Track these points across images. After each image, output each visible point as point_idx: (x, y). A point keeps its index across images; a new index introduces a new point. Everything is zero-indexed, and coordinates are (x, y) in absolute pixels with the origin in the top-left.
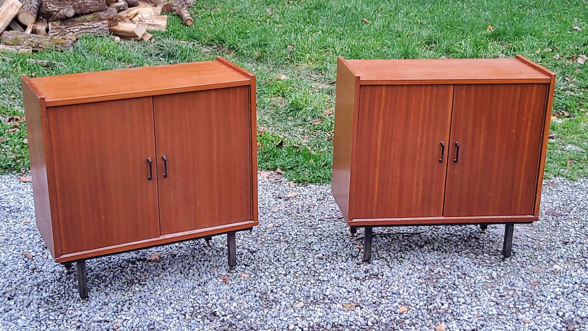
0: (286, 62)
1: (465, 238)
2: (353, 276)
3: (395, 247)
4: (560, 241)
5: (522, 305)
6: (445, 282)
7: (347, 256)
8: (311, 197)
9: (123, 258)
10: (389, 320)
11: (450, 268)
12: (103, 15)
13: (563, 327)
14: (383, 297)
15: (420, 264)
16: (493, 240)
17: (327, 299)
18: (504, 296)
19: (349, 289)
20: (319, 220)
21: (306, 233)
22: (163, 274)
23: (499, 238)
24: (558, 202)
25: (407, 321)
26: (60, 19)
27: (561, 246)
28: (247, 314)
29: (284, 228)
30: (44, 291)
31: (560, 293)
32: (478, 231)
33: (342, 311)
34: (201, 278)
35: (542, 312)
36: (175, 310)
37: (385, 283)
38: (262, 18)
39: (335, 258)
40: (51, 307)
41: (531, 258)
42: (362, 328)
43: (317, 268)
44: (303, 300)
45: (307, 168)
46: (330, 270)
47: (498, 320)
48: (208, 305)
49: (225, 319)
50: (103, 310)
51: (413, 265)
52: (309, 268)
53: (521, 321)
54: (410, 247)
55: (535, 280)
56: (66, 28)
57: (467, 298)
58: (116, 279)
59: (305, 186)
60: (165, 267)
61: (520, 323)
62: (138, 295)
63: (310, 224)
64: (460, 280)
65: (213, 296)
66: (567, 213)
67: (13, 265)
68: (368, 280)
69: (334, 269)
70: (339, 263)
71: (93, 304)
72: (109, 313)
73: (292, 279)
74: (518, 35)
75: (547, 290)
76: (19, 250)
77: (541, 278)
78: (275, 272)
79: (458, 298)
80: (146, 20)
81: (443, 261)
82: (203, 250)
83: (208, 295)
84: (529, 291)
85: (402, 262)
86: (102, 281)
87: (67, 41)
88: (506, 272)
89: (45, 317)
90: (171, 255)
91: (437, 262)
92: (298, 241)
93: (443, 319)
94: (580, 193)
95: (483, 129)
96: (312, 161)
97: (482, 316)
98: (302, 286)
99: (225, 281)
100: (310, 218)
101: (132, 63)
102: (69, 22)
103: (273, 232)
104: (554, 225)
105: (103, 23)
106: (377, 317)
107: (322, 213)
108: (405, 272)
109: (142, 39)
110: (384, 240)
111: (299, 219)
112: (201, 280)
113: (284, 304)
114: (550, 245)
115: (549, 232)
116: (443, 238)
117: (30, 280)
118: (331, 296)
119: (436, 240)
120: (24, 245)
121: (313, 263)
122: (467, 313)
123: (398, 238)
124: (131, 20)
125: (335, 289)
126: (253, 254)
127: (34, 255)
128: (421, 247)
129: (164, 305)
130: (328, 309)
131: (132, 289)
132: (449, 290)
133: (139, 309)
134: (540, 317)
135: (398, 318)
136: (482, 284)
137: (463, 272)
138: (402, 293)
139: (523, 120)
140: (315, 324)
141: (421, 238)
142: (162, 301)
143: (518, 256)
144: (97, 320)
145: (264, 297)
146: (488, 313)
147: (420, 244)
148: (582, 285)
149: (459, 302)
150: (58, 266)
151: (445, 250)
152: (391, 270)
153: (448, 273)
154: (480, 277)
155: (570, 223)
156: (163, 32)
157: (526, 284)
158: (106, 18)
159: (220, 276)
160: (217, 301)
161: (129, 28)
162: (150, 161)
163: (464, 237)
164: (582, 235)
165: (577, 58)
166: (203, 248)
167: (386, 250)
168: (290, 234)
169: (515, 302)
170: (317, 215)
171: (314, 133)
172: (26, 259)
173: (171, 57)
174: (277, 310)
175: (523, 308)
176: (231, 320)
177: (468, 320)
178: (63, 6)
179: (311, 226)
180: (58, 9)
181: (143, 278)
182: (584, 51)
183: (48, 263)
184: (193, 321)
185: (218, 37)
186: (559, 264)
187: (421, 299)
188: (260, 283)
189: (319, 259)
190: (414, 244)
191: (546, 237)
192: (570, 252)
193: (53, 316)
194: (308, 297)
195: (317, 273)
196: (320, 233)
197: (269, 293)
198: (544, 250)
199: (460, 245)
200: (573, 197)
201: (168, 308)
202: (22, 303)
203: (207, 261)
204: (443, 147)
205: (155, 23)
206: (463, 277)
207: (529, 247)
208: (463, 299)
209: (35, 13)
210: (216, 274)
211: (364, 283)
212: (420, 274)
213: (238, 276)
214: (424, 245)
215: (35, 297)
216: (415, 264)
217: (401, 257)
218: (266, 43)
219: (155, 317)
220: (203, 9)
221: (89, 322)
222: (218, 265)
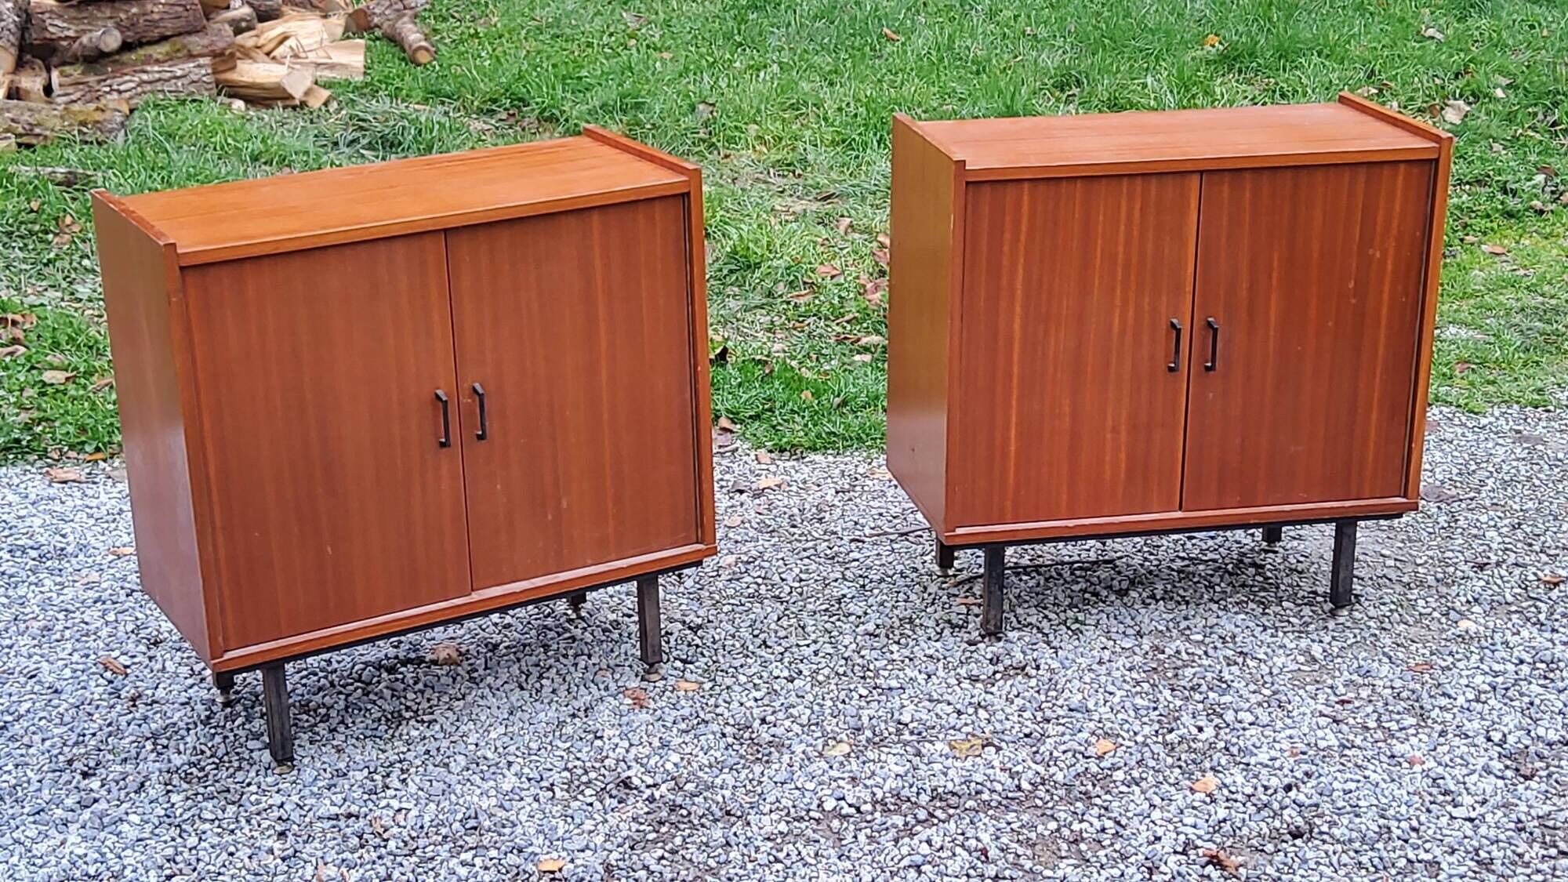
0: (697, 149)
1: (1230, 567)
2: (963, 672)
3: (1056, 598)
4: (1466, 562)
5: (1398, 722)
6: (1198, 675)
7: (938, 625)
8: (819, 486)
9: (363, 659)
10: (1074, 773)
11: (1202, 642)
12: (196, 42)
13: (1507, 767)
14: (1048, 721)
15: (1127, 636)
16: (1299, 569)
17: (907, 732)
18: (1349, 702)
19: (958, 706)
20: (852, 541)
21: (825, 574)
22: (474, 693)
23: (1313, 563)
24: (1445, 467)
25: (1119, 775)
26: (81, 59)
27: (1472, 574)
28: (711, 779)
29: (766, 564)
30: (172, 750)
31: (1488, 688)
32: (1257, 549)
33: (950, 760)
34: (575, 698)
35: (1450, 736)
36: (524, 779)
37: (1046, 687)
38: (613, 39)
39: (910, 633)
40: (202, 790)
41: (1402, 606)
42: (1007, 798)
43: (867, 657)
44: (845, 738)
45: (796, 412)
46: (903, 662)
47: (1343, 760)
48: (607, 762)
49: (657, 795)
50: (338, 790)
51: (1110, 639)
52: (846, 659)
53: (1401, 760)
54: (1096, 594)
55: (1419, 660)
56: (99, 82)
57: (1259, 711)
58: (356, 712)
59: (797, 459)
60: (475, 675)
61: (1400, 765)
62: (421, 749)
63: (828, 552)
64: (1234, 669)
65: (616, 740)
66: (1472, 494)
67: (77, 690)
68: (1002, 682)
69: (911, 660)
70: (923, 644)
71: (308, 775)
72: (355, 795)
73: (808, 687)
74: (1286, 55)
75: (1453, 683)
76: (86, 651)
77: (1432, 654)
78: (763, 674)
79: (1236, 712)
80: (309, 54)
81: (1182, 626)
82: (566, 630)
83: (601, 738)
84: (1411, 687)
85: (1081, 632)
86: (318, 719)
87: (108, 115)
88: (1345, 645)
89: (190, 814)
90: (486, 645)
91: (1168, 629)
92: (805, 596)
93: (1207, 764)
94: (1497, 444)
95: (1274, 282)
96: (807, 395)
97: (1304, 753)
98: (838, 703)
99: (639, 704)
100: (827, 537)
101: (289, 166)
102: (106, 66)
103: (739, 575)
104: (1446, 525)
105: (199, 66)
106: (1041, 769)
107: (856, 523)
108: (1093, 657)
109: (303, 104)
110: (1026, 582)
111: (800, 541)
112: (576, 704)
113: (801, 750)
114: (1445, 572)
115: (1435, 543)
116: (1173, 570)
117: (132, 726)
118: (915, 724)
119: (1157, 576)
120: (95, 640)
121: (854, 646)
122: (1265, 748)
123: (1060, 575)
124: (268, 54)
125: (924, 707)
126: (696, 633)
127: (128, 663)
128: (1122, 593)
129: (492, 769)
130: (915, 756)
131: (401, 735)
132: (1211, 695)
133: (431, 781)
134: (1446, 748)
135: (1094, 769)
136: (1290, 676)
137: (1239, 650)
138: (1093, 708)
139: (1374, 255)
140: (887, 795)
141: (1119, 573)
142: (485, 758)
143: (1367, 603)
144: (327, 814)
145: (746, 735)
146: (1316, 745)
147: (1117, 588)
148: (1538, 665)
149: (1240, 722)
150: (196, 688)
151: (1183, 597)
152: (1056, 652)
153: (1201, 652)
154: (1283, 659)
155: (1484, 518)
156: (358, 85)
157: (1399, 669)
158: (206, 51)
159: (623, 690)
160: (627, 751)
161: (269, 76)
162: (444, 399)
163: (1227, 565)
164: (1519, 545)
165: (1442, 109)
166: (567, 625)
167: (1036, 607)
168: (783, 580)
169: (1380, 715)
170: (843, 529)
171: (797, 324)
172: (108, 675)
173: (391, 148)
174: (785, 765)
175: (1401, 729)
176: (672, 797)
177: (1270, 763)
178: (89, 24)
179: (833, 558)
180: (76, 31)
181: (424, 705)
182: (1458, 91)
183: (169, 681)
184: (575, 805)
185: (507, 90)
186: (1472, 617)
187: (1145, 719)
188: (729, 703)
189: (868, 637)
190: (1105, 588)
191: (1431, 553)
192: (1495, 588)
193: (211, 812)
194: (858, 730)
195: (868, 670)
196: (861, 572)
197: (756, 724)
198: (1429, 587)
199: (1219, 585)
200: (1480, 453)
201: (504, 776)
202: (122, 783)
203: (583, 654)
204: (1178, 331)
205: (335, 60)
206: (1240, 660)
207: (1390, 580)
208: (1248, 713)
209: (13, 45)
210: (613, 686)
211: (994, 689)
212: (1131, 659)
213: (670, 688)
214: (1127, 590)
215: (151, 766)
216: (1114, 636)
217: (1077, 621)
218: (640, 100)
219: (476, 799)
220: (451, 20)
221: (307, 820)
222: (612, 663)
